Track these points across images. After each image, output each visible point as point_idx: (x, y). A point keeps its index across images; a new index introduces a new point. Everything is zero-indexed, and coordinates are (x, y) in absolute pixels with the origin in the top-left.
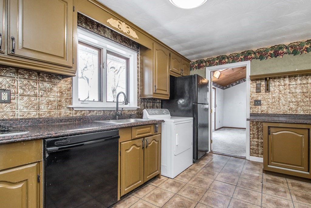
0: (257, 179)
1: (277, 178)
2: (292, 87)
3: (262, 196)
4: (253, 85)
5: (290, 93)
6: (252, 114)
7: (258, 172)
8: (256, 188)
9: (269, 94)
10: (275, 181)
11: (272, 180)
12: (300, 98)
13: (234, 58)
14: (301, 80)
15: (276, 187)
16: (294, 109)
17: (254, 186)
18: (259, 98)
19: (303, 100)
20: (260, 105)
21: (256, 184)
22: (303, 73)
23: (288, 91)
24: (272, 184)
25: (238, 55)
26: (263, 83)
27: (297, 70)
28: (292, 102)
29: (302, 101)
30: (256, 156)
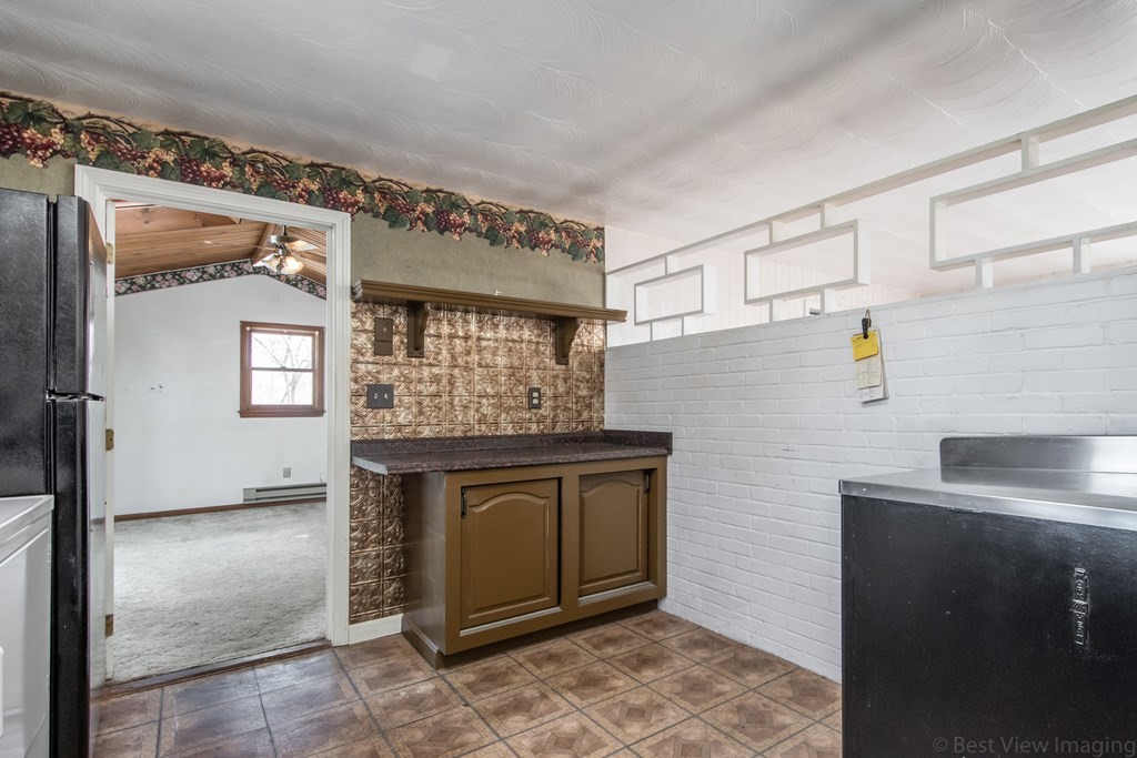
0: (441, 701)
1: (484, 666)
2: (485, 348)
3: (511, 749)
4: (363, 323)
5: (480, 365)
6: (360, 442)
7: (419, 675)
8: (473, 737)
9: (421, 364)
10: (493, 679)
11: (482, 680)
12: (505, 384)
13: (274, 179)
14: (507, 328)
15: (512, 693)
16: (491, 421)
17: (459, 731)
18: (384, 379)
19: (511, 391)
20: (389, 405)
21: (457, 721)
22: (515, 307)
23: (477, 358)
24: (493, 692)
25: (290, 168)
26: (400, 321)
27: (497, 293)
28: (487, 396)
29: (509, 394)
30: (376, 617)
